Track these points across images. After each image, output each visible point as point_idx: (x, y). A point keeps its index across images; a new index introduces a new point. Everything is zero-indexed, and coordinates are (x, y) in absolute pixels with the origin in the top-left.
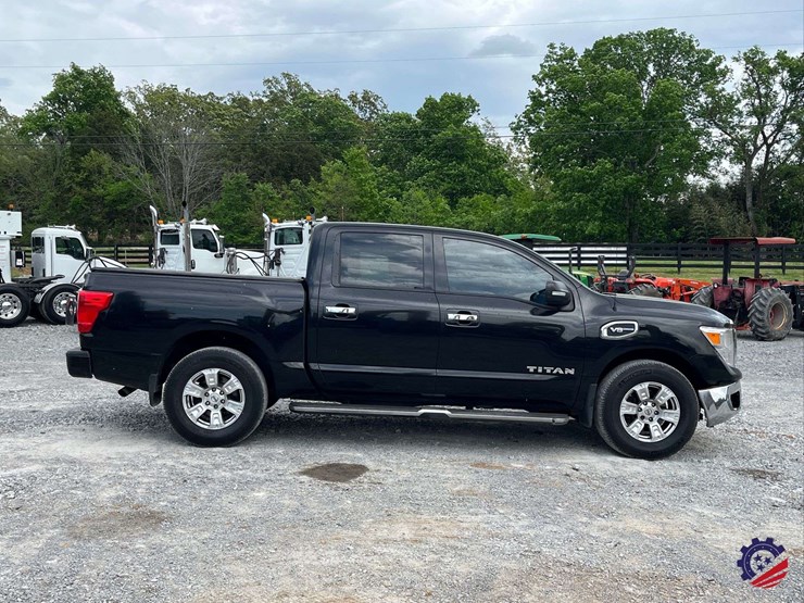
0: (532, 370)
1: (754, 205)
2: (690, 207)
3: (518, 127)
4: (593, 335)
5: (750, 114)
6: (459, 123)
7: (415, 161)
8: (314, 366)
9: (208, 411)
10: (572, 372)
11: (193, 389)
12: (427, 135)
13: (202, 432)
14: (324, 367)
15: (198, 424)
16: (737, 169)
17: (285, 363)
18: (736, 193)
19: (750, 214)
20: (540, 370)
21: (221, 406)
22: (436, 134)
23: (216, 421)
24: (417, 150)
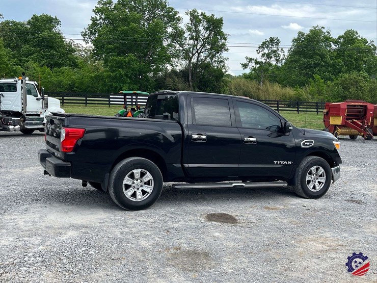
0: (275, 163)
1: (192, 79)
2: (165, 79)
3: (85, 35)
4: (298, 146)
5: (190, 39)
6: (50, 29)
7: (25, 47)
8: (186, 165)
9: (135, 192)
10: (290, 163)
11: (128, 180)
12: (33, 34)
13: (133, 203)
14: (190, 165)
15: (130, 199)
16: (185, 63)
17: (174, 165)
18: (184, 74)
19: (191, 83)
20: (279, 163)
21: (141, 189)
22: (38, 34)
23: (140, 197)
24: (26, 42)
